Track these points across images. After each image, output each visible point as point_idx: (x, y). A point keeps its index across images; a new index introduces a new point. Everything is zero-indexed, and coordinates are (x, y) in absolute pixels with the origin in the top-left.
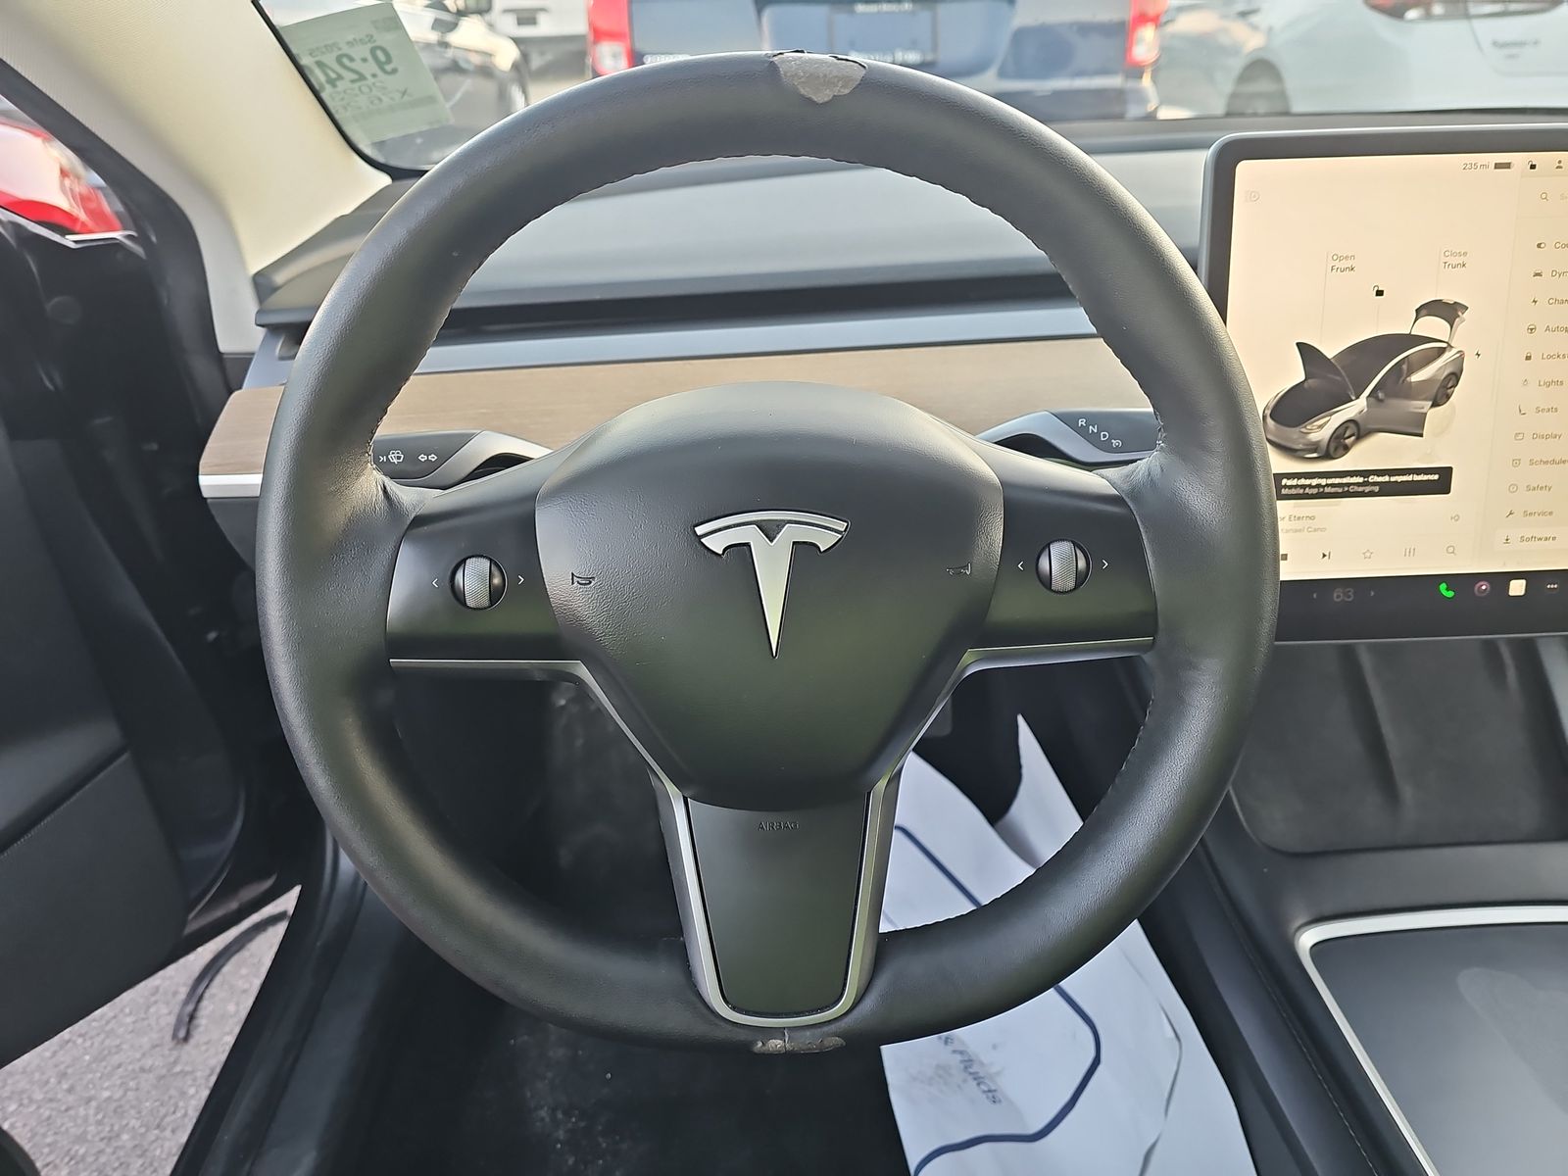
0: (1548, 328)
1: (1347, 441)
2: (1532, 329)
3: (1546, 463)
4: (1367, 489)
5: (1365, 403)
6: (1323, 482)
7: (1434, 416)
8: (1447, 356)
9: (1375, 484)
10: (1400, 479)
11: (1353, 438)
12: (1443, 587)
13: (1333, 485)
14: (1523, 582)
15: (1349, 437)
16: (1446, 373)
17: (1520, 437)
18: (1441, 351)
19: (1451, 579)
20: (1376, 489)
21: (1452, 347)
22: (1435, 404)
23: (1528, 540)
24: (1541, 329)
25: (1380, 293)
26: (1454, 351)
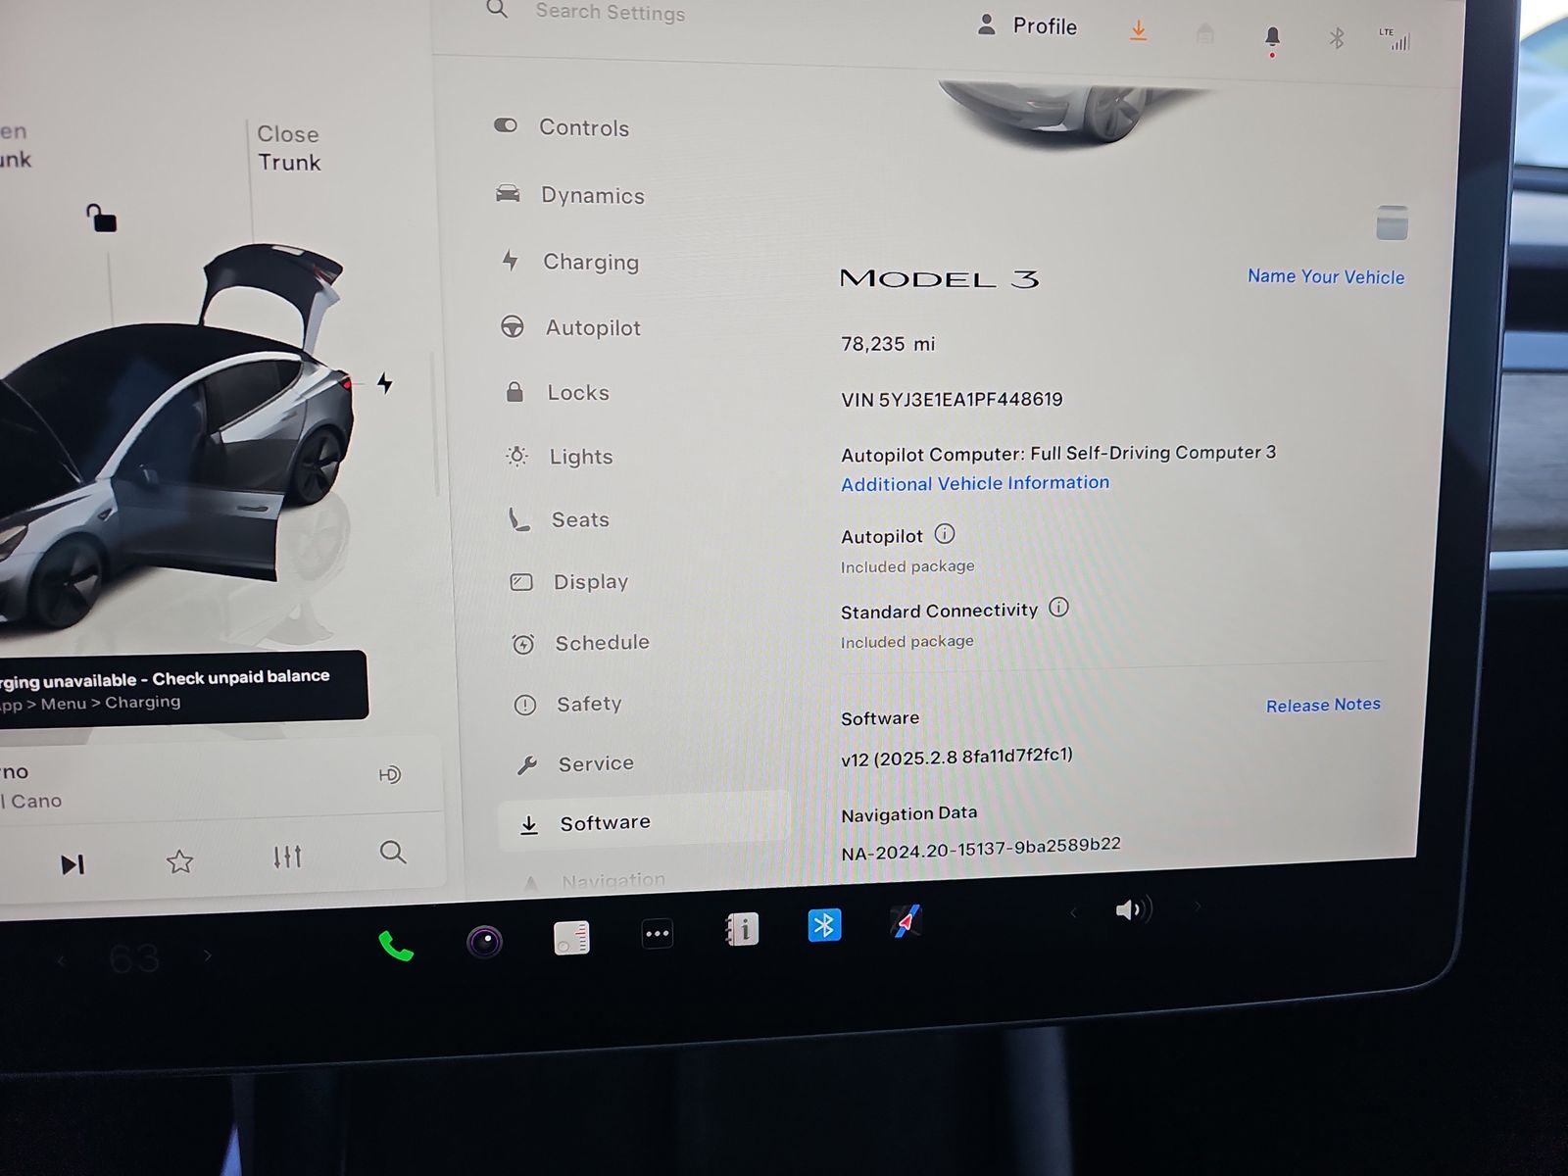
0: (552, 327)
1: (79, 586)
2: (513, 327)
3: (599, 644)
4: (153, 704)
5: (110, 493)
6: (34, 685)
7: (296, 530)
8: (307, 384)
9: (171, 690)
10: (233, 679)
11: (93, 579)
12: (385, 939)
13: (60, 693)
14: (584, 926)
15: (83, 576)
16: (308, 426)
17: (524, 582)
18: (287, 374)
19: (408, 921)
20: (177, 704)
21: (316, 362)
22: (296, 499)
23: (580, 825)
24: (535, 327)
25: (105, 223)
26: (321, 373)
